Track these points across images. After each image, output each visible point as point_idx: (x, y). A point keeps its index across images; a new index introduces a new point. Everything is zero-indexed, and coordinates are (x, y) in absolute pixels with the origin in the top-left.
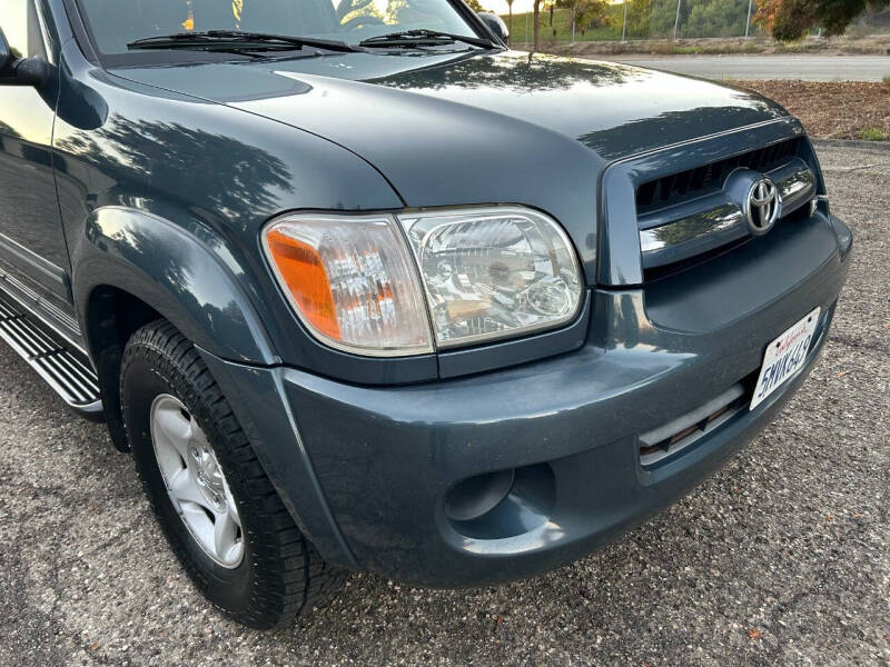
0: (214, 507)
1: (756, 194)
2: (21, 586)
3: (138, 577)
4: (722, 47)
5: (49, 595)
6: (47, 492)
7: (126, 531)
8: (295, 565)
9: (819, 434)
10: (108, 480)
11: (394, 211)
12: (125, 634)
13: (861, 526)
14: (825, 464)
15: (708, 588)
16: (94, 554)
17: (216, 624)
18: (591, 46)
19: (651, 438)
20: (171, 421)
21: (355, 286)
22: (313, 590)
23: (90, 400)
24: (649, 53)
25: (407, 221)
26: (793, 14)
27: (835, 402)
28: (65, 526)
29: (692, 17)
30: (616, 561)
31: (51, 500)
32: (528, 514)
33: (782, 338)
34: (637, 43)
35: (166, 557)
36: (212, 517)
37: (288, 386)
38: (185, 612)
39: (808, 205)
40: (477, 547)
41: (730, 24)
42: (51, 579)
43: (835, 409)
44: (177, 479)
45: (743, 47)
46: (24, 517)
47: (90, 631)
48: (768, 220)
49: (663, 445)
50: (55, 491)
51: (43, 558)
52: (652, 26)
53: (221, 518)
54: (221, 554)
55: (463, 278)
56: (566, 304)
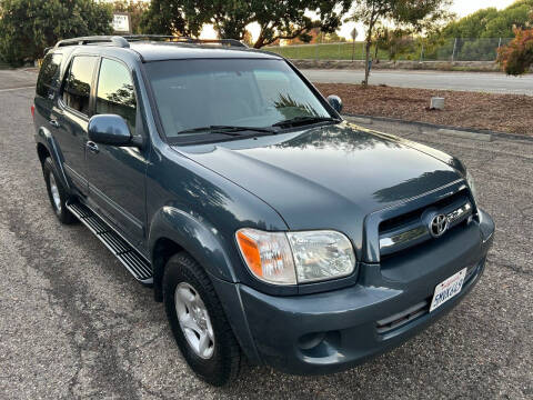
0: (200, 331)
1: (435, 221)
2: (114, 358)
3: (163, 359)
4: (481, 67)
5: (127, 363)
6: (120, 316)
7: (156, 337)
8: (236, 360)
9: (486, 318)
10: (147, 312)
11: (285, 231)
12: (159, 383)
13: (496, 367)
14: (485, 335)
15: (416, 389)
16: (144, 346)
17: (197, 383)
18: (401, 64)
19: (382, 322)
20: (185, 293)
21: (269, 256)
22: (242, 371)
23: (145, 278)
24: (436, 69)
25: (290, 235)
26: (519, 60)
27: (498, 302)
28: (130, 332)
29: (464, 48)
30: (375, 372)
31: (123, 319)
32: (330, 349)
33: (445, 282)
34: (429, 62)
35: (175, 351)
36: (198, 336)
37: (242, 291)
38: (184, 376)
39: (466, 220)
40: (309, 360)
41: (487, 53)
42: (126, 356)
43: (497, 306)
44: (184, 317)
45: (494, 68)
46: (112, 327)
47: (145, 380)
48: (441, 231)
49: (389, 325)
50: (125, 316)
51: (122, 346)
52: (439, 53)
53: (203, 337)
54: (202, 352)
55: (311, 254)
56: (348, 267)
